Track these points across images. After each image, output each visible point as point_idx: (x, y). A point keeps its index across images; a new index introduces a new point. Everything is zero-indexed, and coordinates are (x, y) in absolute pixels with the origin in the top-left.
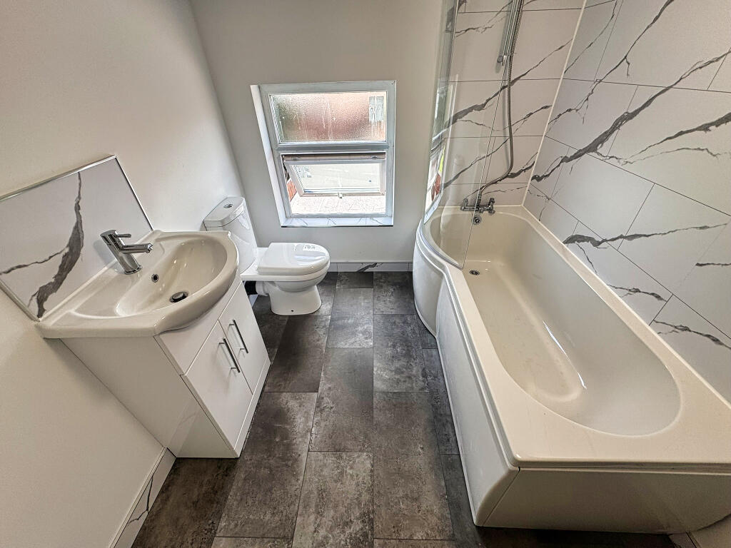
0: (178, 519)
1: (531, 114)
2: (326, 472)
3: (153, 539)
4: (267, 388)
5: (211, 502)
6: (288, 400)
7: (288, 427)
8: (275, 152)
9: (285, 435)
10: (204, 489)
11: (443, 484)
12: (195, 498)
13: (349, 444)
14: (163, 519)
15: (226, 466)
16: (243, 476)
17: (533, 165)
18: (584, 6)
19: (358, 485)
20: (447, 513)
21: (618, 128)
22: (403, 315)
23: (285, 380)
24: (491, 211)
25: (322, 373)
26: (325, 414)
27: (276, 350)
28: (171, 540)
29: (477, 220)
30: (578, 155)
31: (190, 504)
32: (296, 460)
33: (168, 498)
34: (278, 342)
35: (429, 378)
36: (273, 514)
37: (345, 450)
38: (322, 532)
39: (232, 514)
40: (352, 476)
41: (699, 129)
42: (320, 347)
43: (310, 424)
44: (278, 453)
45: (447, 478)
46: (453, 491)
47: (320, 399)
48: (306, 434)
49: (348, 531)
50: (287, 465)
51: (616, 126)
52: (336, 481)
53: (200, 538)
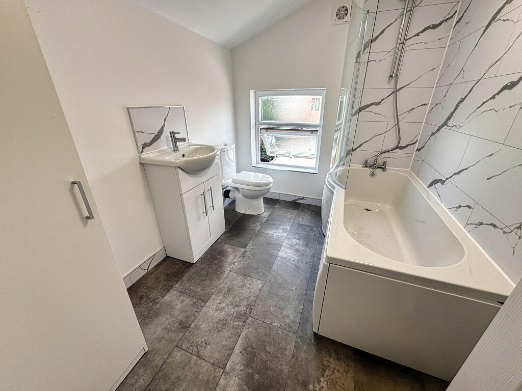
0: (159, 278)
1: (414, 108)
2: (235, 282)
3: (146, 281)
4: (219, 241)
5: (175, 276)
6: (228, 248)
7: (223, 258)
8: (257, 125)
9: (221, 262)
10: (174, 271)
11: (302, 307)
12: (169, 273)
13: (253, 275)
14: (153, 276)
15: (187, 265)
16: (194, 271)
17: (417, 141)
18: (447, 45)
19: (250, 292)
20: (298, 321)
21: (457, 108)
22: (311, 227)
23: (230, 240)
24: (384, 169)
25: (251, 242)
26: (245, 259)
27: (230, 226)
28: (153, 284)
29: (373, 175)
30: (438, 130)
31: (166, 274)
32: (222, 273)
33: (157, 269)
34: (233, 223)
35: (315, 259)
36: (202, 290)
37: (250, 276)
38: (223, 305)
39: (183, 283)
40: (249, 288)
41: (491, 99)
42: (255, 230)
43: (236, 260)
44: (214, 267)
45: (306, 305)
46: (306, 313)
47: (245, 252)
48: (231, 264)
49: (236, 309)
50: (216, 274)
51: (456, 108)
52: (239, 287)
53: (165, 288)
